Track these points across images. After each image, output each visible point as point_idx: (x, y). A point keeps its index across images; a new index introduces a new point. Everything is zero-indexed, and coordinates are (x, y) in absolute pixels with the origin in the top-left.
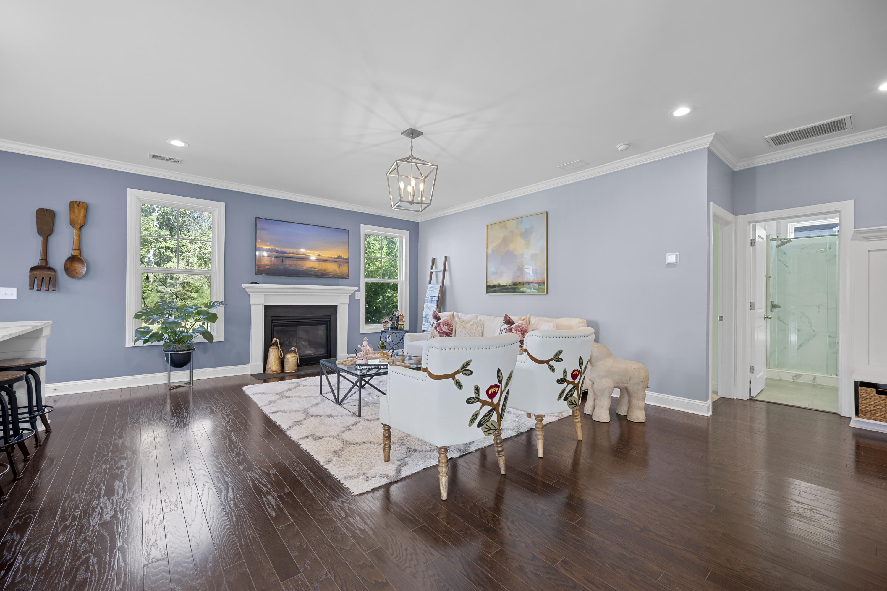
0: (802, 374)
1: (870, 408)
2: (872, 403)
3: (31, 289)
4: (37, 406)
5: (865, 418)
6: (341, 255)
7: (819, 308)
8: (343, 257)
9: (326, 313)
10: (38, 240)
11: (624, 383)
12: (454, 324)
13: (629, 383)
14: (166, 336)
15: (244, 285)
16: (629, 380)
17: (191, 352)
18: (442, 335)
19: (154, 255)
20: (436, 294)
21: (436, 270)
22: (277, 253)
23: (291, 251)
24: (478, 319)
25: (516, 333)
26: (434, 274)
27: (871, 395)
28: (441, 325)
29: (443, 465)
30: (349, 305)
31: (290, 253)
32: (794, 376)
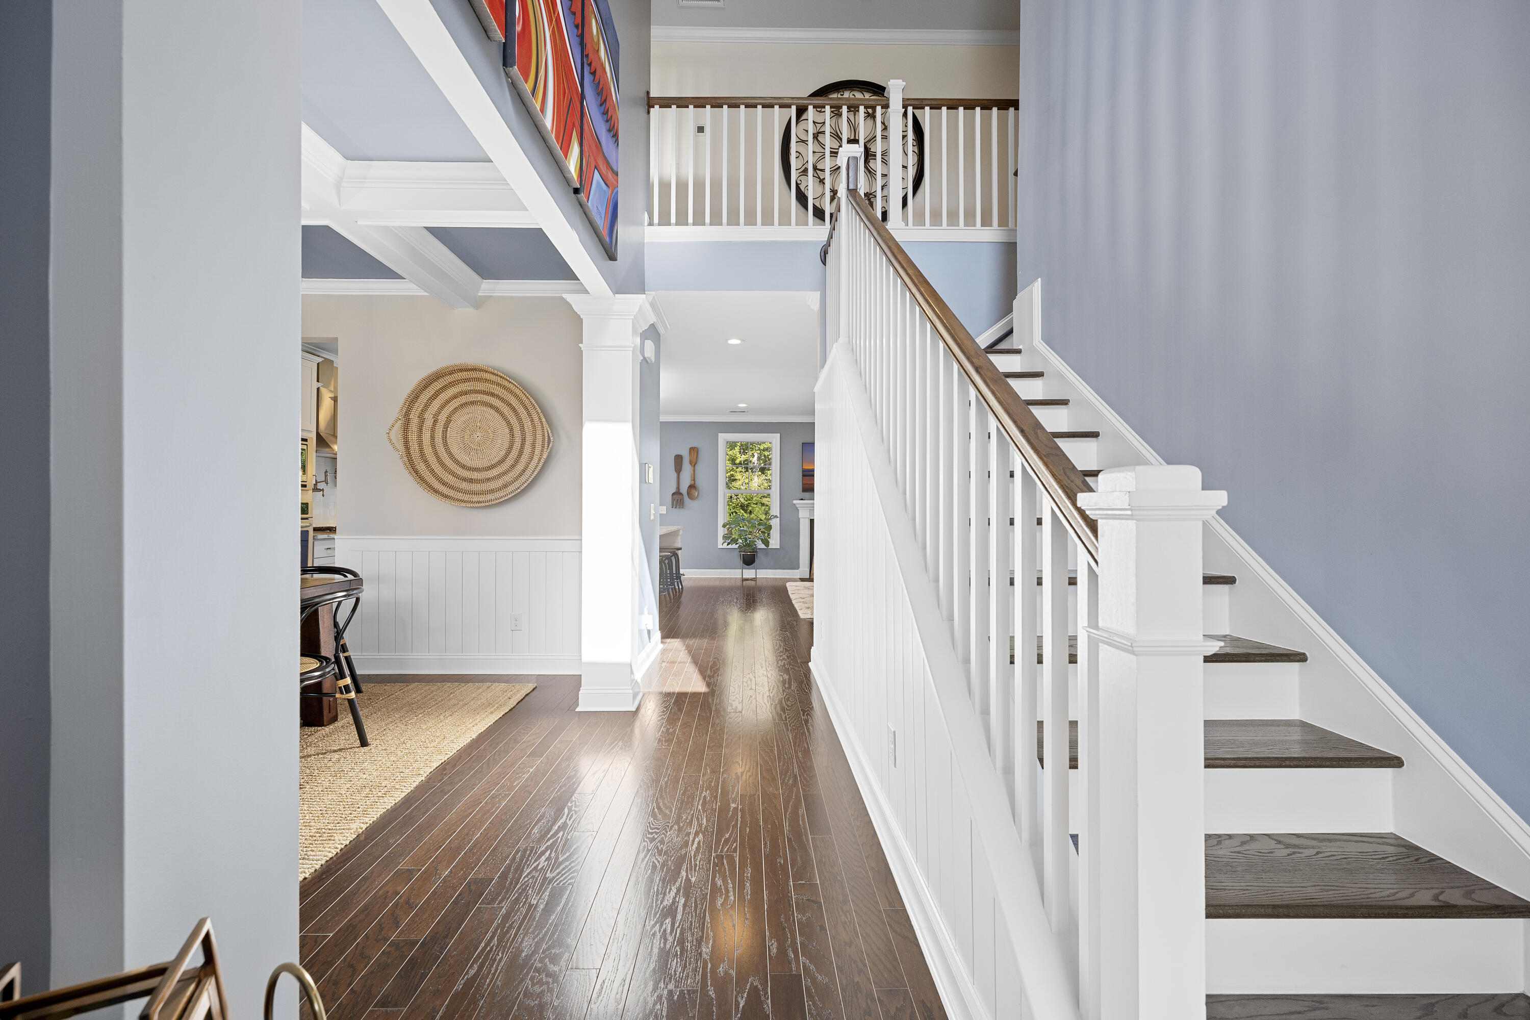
3: (672, 507)
4: (676, 574)
10: (675, 475)
14: (740, 541)
15: (795, 502)
17: (755, 554)
19: (759, 459)
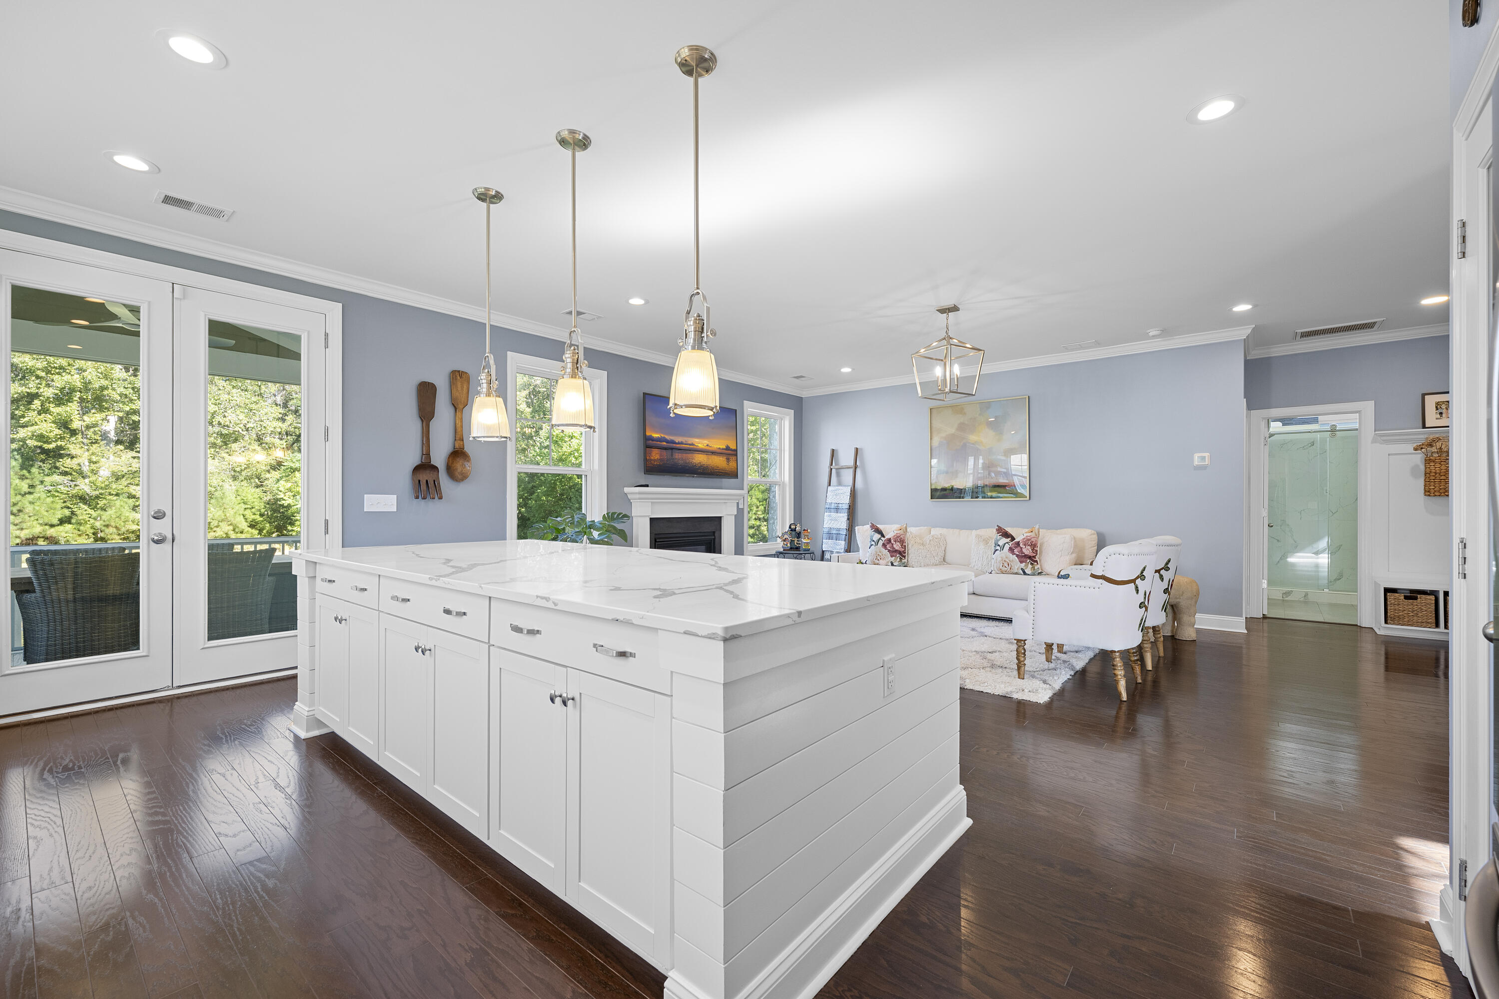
0: (1292, 591)
1: (1398, 613)
2: (1400, 609)
3: (415, 498)
5: (1393, 624)
6: (729, 446)
7: (1301, 513)
8: (731, 448)
9: (707, 528)
11: (1177, 598)
12: (906, 541)
13: (1181, 598)
15: (627, 490)
16: (1182, 595)
18: (895, 554)
20: (845, 500)
21: (837, 467)
22: (667, 443)
23: (680, 439)
24: (932, 533)
25: (1025, 547)
26: (834, 471)
27: (1399, 601)
28: (892, 541)
29: (1122, 668)
30: (735, 516)
31: (679, 443)
32: (1283, 594)
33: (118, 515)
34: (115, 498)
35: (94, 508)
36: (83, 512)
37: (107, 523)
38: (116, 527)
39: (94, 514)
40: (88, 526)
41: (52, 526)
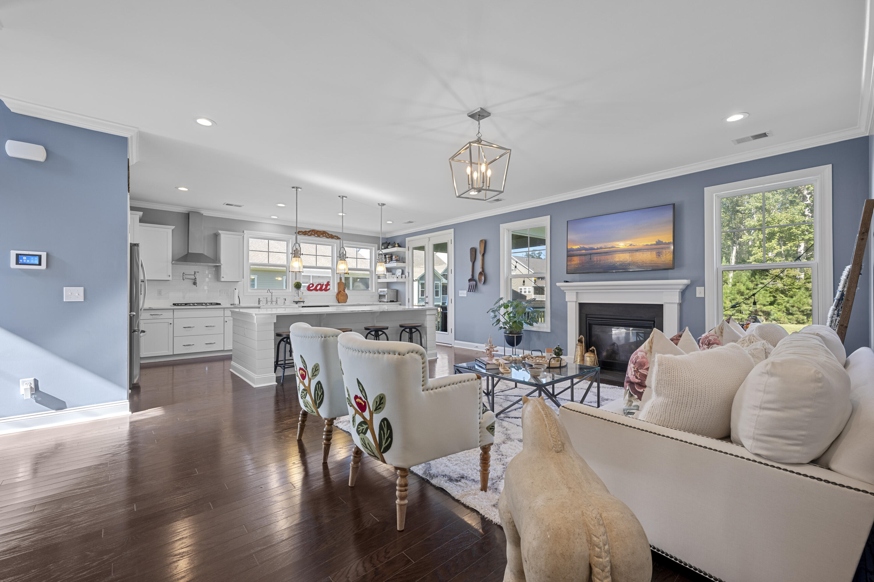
3: (470, 291)
8: (664, 242)
10: (471, 264)
15: (558, 284)
22: (585, 251)
23: (599, 246)
30: (679, 304)
31: (598, 249)
33: (798, 300)
34: (798, 291)
35: (786, 296)
36: (780, 297)
37: (793, 305)
38: (797, 307)
39: (786, 299)
40: (784, 306)
41: (764, 305)
